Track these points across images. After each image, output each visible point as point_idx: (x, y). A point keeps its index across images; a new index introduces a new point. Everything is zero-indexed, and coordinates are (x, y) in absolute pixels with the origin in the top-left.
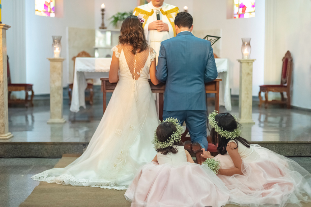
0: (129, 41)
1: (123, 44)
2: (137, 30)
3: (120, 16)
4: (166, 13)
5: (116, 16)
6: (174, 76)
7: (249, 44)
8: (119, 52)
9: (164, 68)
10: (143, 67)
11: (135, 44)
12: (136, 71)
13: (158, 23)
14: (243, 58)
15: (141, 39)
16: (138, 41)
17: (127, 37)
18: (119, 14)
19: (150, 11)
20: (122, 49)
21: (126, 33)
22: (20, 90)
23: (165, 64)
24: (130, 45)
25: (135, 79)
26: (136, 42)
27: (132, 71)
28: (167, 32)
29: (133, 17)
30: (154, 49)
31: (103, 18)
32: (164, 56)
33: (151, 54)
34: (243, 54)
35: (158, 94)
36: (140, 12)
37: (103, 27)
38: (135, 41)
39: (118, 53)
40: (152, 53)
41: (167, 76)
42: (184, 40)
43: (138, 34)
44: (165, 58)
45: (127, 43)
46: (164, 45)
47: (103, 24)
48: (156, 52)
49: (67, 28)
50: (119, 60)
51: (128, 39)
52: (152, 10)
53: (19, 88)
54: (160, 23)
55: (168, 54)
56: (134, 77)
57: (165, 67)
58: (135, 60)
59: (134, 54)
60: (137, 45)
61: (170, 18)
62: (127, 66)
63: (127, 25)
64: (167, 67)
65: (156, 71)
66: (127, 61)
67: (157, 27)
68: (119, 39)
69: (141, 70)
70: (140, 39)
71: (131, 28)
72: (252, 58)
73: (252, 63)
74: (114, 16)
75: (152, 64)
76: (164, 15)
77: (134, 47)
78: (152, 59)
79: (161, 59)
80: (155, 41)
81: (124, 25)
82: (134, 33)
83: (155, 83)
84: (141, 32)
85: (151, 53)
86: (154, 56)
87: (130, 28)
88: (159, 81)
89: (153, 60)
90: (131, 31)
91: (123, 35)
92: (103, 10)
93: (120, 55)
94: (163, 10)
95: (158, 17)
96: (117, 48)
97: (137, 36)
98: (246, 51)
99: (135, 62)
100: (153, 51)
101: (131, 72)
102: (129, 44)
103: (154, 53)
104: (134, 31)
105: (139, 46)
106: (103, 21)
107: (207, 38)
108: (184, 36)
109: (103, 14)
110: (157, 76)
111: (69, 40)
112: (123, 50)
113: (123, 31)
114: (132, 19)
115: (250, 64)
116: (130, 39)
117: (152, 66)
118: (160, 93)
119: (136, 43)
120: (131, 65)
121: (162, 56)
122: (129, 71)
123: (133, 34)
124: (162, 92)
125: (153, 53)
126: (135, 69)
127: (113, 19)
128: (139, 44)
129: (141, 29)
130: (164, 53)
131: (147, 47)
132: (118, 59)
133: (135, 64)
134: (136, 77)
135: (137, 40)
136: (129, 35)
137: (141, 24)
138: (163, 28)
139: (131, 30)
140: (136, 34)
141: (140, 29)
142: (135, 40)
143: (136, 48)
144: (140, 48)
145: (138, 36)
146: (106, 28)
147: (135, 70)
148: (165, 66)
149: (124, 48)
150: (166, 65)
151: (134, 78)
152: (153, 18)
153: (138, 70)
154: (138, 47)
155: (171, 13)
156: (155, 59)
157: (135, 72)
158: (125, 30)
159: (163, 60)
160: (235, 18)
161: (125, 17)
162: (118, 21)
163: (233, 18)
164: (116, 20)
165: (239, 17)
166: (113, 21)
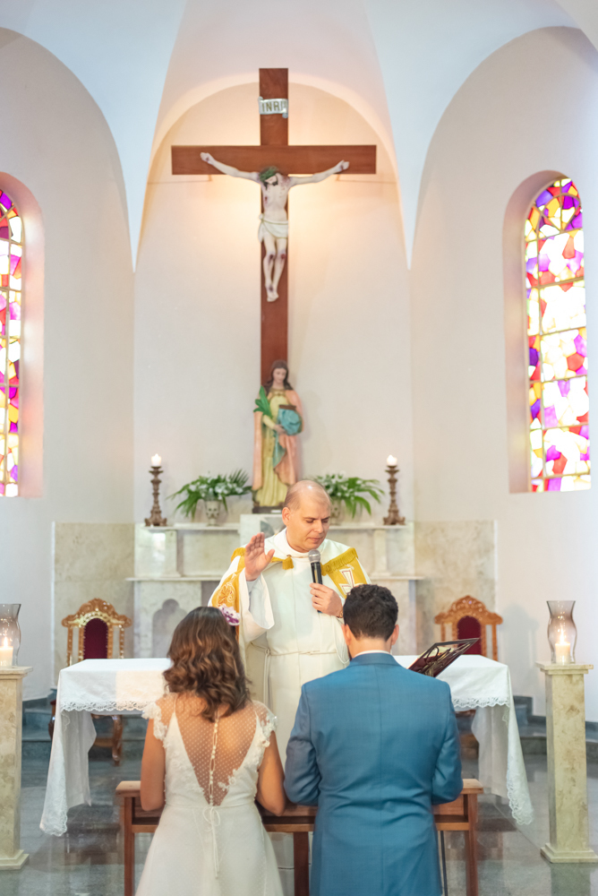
0: (195, 684)
2: (219, 649)
3: (204, 487)
4: (327, 570)
5: (193, 488)
7: (570, 619)
8: (166, 720)
10: (237, 767)
11: (213, 692)
12: (214, 780)
14: (553, 661)
15: (232, 675)
16: (224, 679)
17: (188, 670)
18: (203, 481)
20: (174, 712)
21: (185, 657)
25: (212, 804)
26: (218, 683)
27: (203, 781)
29: (208, 612)
31: (156, 494)
32: (306, 733)
34: (553, 649)
37: (156, 521)
38: (212, 680)
39: (161, 724)
40: (263, 722)
43: (222, 658)
44: (309, 741)
45: (190, 690)
47: (156, 511)
49: (53, 524)
50: (165, 746)
51: (193, 677)
52: (289, 557)
56: (211, 797)
58: (214, 747)
59: (211, 720)
60: (219, 694)
62: (189, 764)
63: (187, 636)
66: (187, 750)
68: (166, 678)
69: (231, 774)
70: (227, 676)
71: (200, 643)
74: (186, 487)
77: (209, 700)
78: (264, 741)
81: (180, 636)
82: (210, 657)
84: (231, 653)
85: (260, 722)
87: (196, 643)
89: (268, 744)
90: (201, 650)
91: (177, 667)
92: (156, 471)
93: (166, 731)
96: (157, 708)
97: (218, 665)
98: (562, 639)
99: (214, 752)
101: (200, 783)
102: (195, 692)
104: (208, 651)
105: (226, 695)
106: (156, 502)
108: (372, 669)
109: (156, 483)
111: (57, 561)
112: (177, 716)
113: (176, 655)
114: (204, 616)
116: (197, 676)
119: (217, 686)
120: (200, 761)
122: (196, 779)
123: (207, 660)
124: (303, 828)
126: (211, 773)
127: (184, 496)
128: (226, 691)
129: (232, 645)
131: (248, 701)
132: (161, 742)
133: (213, 757)
134: (215, 796)
135: (219, 677)
136: (194, 663)
137: (231, 629)
139: (199, 647)
140: (214, 658)
141: (228, 646)
142: (214, 677)
143: (215, 702)
144: (230, 702)
145: (222, 666)
146: (165, 523)
147: (211, 778)
151: (211, 801)
153: (223, 776)
154: (223, 698)
157: (211, 782)
158: (181, 651)
160: (535, 487)
161: (219, 490)
162: (201, 501)
163: (530, 488)
164: (194, 497)
165: (547, 488)
166: (184, 503)
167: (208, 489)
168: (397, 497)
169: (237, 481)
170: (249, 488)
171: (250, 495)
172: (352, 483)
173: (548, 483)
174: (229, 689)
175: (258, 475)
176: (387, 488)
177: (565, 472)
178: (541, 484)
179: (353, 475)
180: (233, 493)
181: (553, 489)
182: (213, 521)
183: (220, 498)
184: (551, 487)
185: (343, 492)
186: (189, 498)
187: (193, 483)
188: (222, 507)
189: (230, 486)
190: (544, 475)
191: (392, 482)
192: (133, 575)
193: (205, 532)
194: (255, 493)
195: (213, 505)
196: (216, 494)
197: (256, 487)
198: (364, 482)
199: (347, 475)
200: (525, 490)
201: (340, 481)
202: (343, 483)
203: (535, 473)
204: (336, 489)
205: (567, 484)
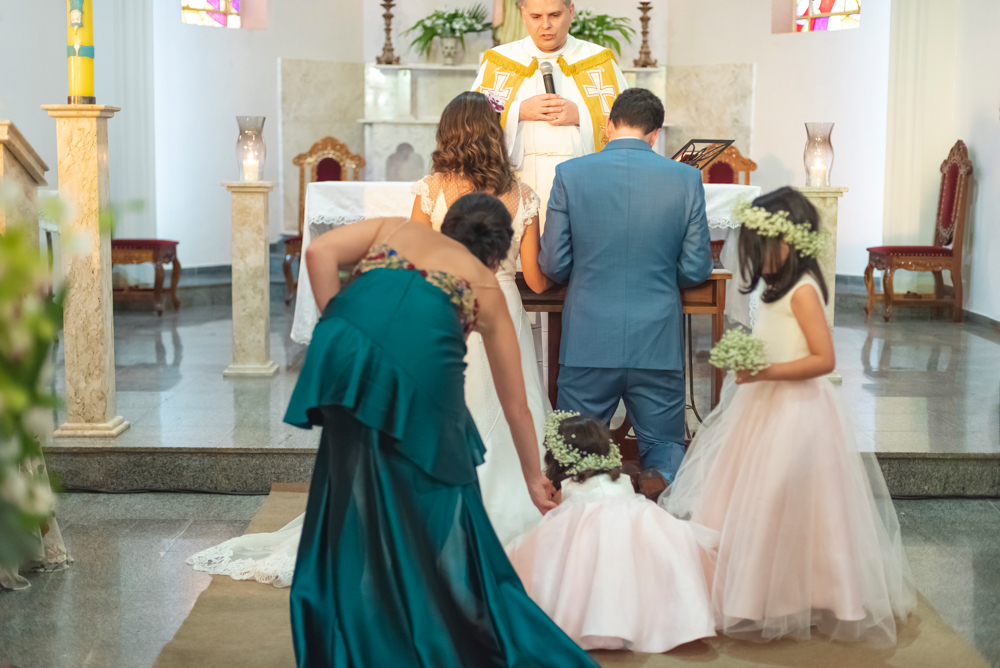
0: (462, 167)
1: (446, 176)
2: (485, 135)
3: (441, 22)
4: (572, 71)
5: (428, 23)
6: (591, 266)
7: (827, 141)
8: (433, 197)
9: (561, 239)
11: (479, 176)
13: (546, 103)
14: (808, 184)
15: (498, 161)
16: (489, 165)
17: (457, 154)
18: (438, 16)
19: (527, 63)
20: (442, 190)
21: (454, 141)
22: (140, 261)
23: (566, 227)
24: (463, 178)
26: (484, 169)
28: (574, 128)
29: (474, 97)
30: (533, 188)
31: (388, 30)
32: (563, 206)
33: (525, 204)
34: (808, 172)
35: (544, 316)
36: (498, 65)
37: (388, 59)
38: (478, 165)
39: (428, 200)
40: (527, 200)
41: (572, 263)
42: (621, 164)
43: (488, 145)
44: (566, 213)
45: (457, 172)
46: (563, 173)
47: (388, 48)
48: (540, 196)
49: (279, 60)
50: (432, 220)
51: (460, 160)
52: (535, 59)
53: (136, 254)
54: (553, 103)
55: (572, 202)
57: (566, 237)
60: (485, 179)
61: (584, 86)
63: (456, 121)
64: (570, 239)
65: (539, 248)
67: (545, 114)
68: (434, 160)
70: (493, 161)
71: (468, 129)
72: (835, 185)
73: (836, 198)
74: (421, 22)
75: (527, 232)
76: (568, 75)
77: (476, 183)
78: (526, 220)
79: (553, 213)
80: (537, 155)
81: (448, 120)
82: (477, 143)
83: (536, 285)
84: (496, 138)
85: (524, 200)
86: (533, 211)
87: (464, 128)
88: (549, 279)
89: (530, 222)
90: (469, 135)
91: (445, 149)
92: (388, 4)
93: (433, 207)
94: (564, 61)
95: (550, 83)
96: (426, 187)
97: (484, 151)
98: (819, 162)
100: (532, 196)
102: (462, 174)
103: (535, 202)
104: (476, 137)
105: (491, 179)
106: (389, 39)
107: (691, 148)
108: (624, 152)
109: (388, 17)
110: (542, 264)
111: (285, 97)
112: (444, 192)
113: (445, 138)
114: (471, 101)
115: (829, 201)
116: (464, 160)
117: (526, 237)
118: (551, 315)
119: (482, 171)
121: (555, 207)
123: (474, 146)
124: (557, 308)
125: (530, 200)
127: (419, 32)
128: (491, 176)
129: (498, 130)
130: (564, 198)
131: (513, 184)
132: (429, 217)
135: (485, 163)
136: (462, 148)
137: (496, 115)
138: (562, 117)
139: (467, 133)
140: (481, 143)
141: (493, 130)
142: (481, 163)
143: (481, 185)
144: (495, 186)
145: (489, 152)
146: (398, 61)
148: (564, 233)
149: (447, 186)
150: (569, 231)
152: (534, 86)
154: (488, 182)
155: (589, 68)
156: (536, 219)
158: (450, 135)
159: (560, 219)
160: (799, 28)
161: (457, 25)
162: (436, 39)
163: (794, 28)
164: (430, 33)
165: (812, 28)
166: (419, 39)
167: (444, 25)
168: (649, 37)
169: (475, 16)
170: (488, 26)
171: (489, 33)
172: (601, 21)
173: (814, 23)
174: (494, 173)
175: (499, 10)
176: (638, 26)
177: (833, 11)
178: (806, 23)
179: (602, 13)
180: (471, 29)
181: (819, 29)
182: (449, 60)
183: (458, 34)
184: (816, 27)
185: (591, 30)
186: (425, 35)
187: (429, 18)
188: (460, 45)
189: (469, 21)
190: (811, 14)
191: (645, 20)
192: (363, 116)
193: (441, 73)
194: (495, 30)
195: (449, 43)
196: (453, 30)
197: (496, 24)
198: (614, 20)
199: (596, 12)
200: (789, 30)
201: (588, 17)
202: (592, 21)
203: (801, 11)
204: (584, 27)
205: (834, 23)
